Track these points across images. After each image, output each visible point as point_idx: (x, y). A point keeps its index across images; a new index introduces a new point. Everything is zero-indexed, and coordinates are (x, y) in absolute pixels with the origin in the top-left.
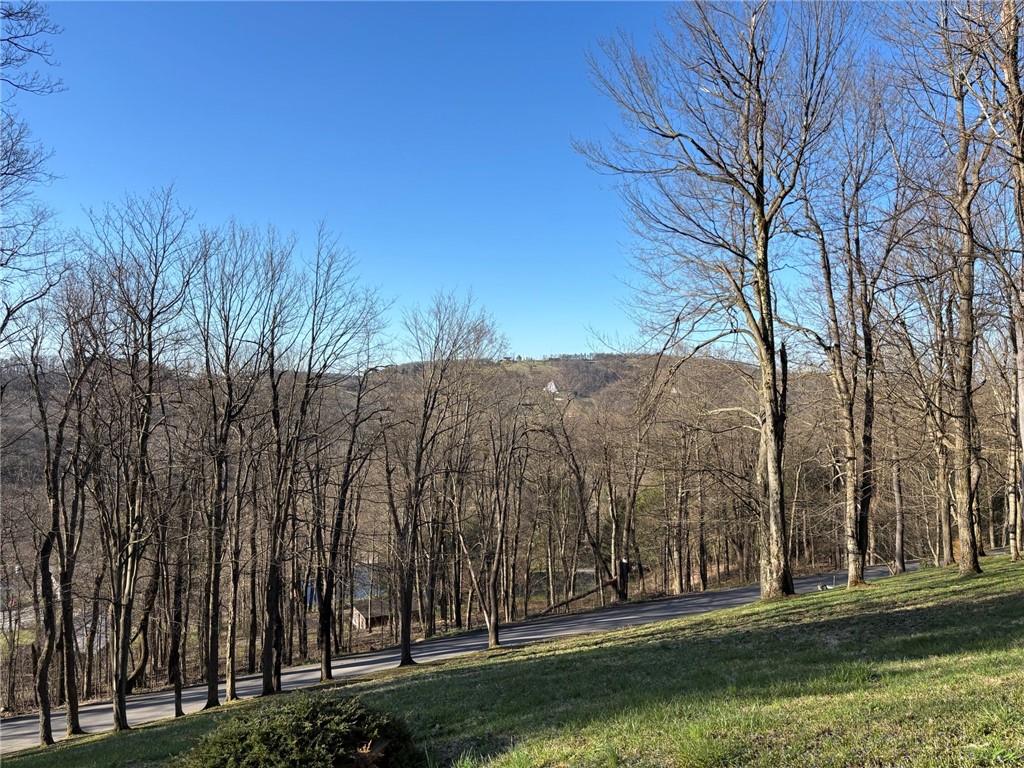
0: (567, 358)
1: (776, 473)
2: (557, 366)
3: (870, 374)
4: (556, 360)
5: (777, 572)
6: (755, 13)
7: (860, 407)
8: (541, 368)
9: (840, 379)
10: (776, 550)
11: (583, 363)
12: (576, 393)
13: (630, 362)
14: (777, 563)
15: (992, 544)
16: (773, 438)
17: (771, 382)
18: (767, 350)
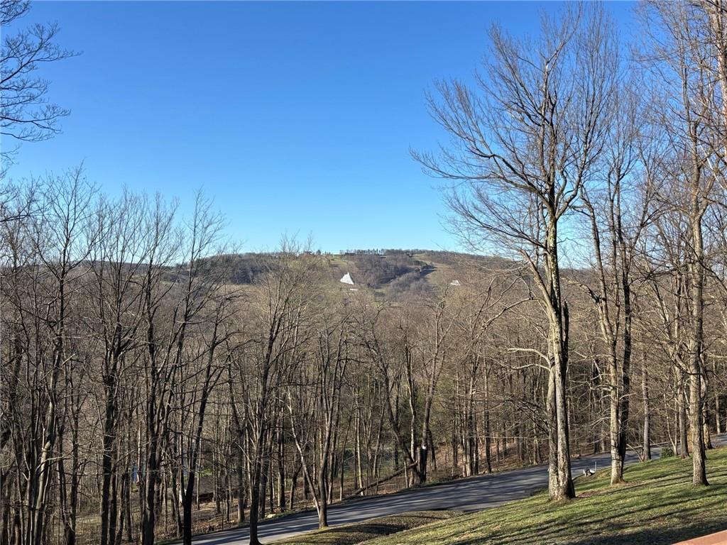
0: (361, 253)
1: (562, 407)
2: (353, 260)
3: (628, 320)
4: (352, 254)
5: (563, 481)
6: (548, 62)
7: (621, 345)
8: (338, 261)
9: (606, 324)
10: (563, 464)
11: (375, 257)
12: (369, 285)
13: (416, 257)
14: (563, 474)
15: (718, 430)
16: (560, 380)
17: (559, 338)
18: (556, 314)
